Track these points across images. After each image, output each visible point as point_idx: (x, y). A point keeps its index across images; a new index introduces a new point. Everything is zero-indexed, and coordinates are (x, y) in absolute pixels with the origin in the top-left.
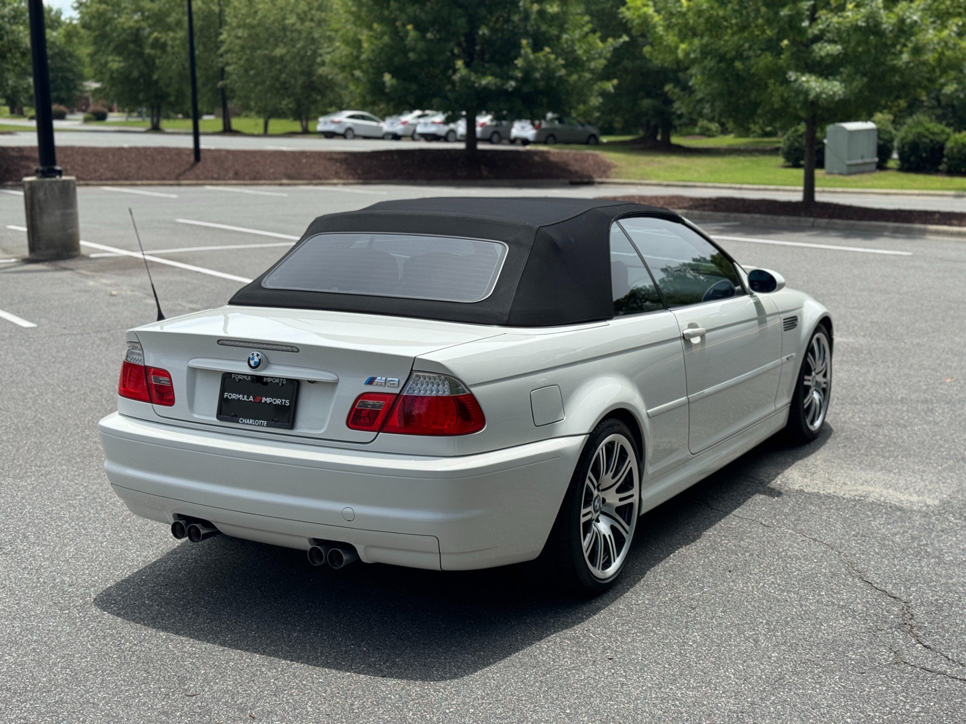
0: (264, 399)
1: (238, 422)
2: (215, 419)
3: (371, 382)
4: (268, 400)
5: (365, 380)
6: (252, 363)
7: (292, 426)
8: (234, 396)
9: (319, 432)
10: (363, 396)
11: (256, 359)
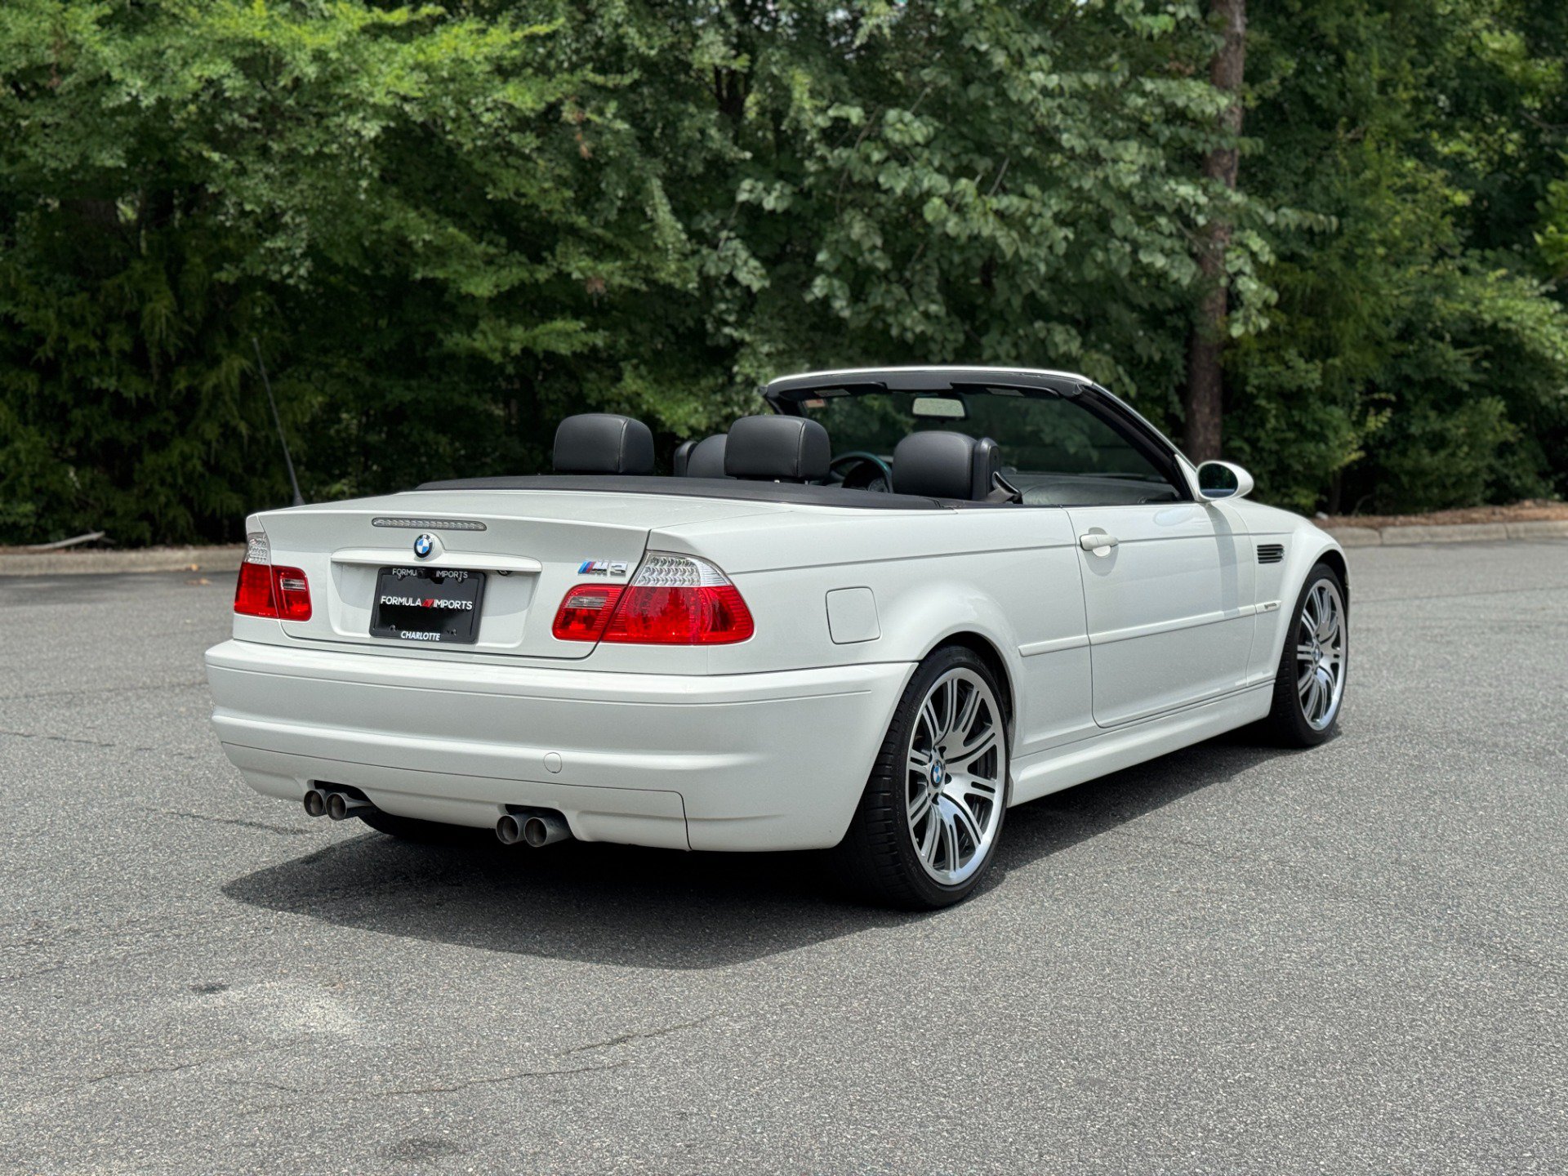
1: (399, 637)
4: (443, 603)
6: (420, 549)
7: (472, 639)
8: (395, 600)
9: (510, 647)
10: (578, 590)
11: (426, 543)
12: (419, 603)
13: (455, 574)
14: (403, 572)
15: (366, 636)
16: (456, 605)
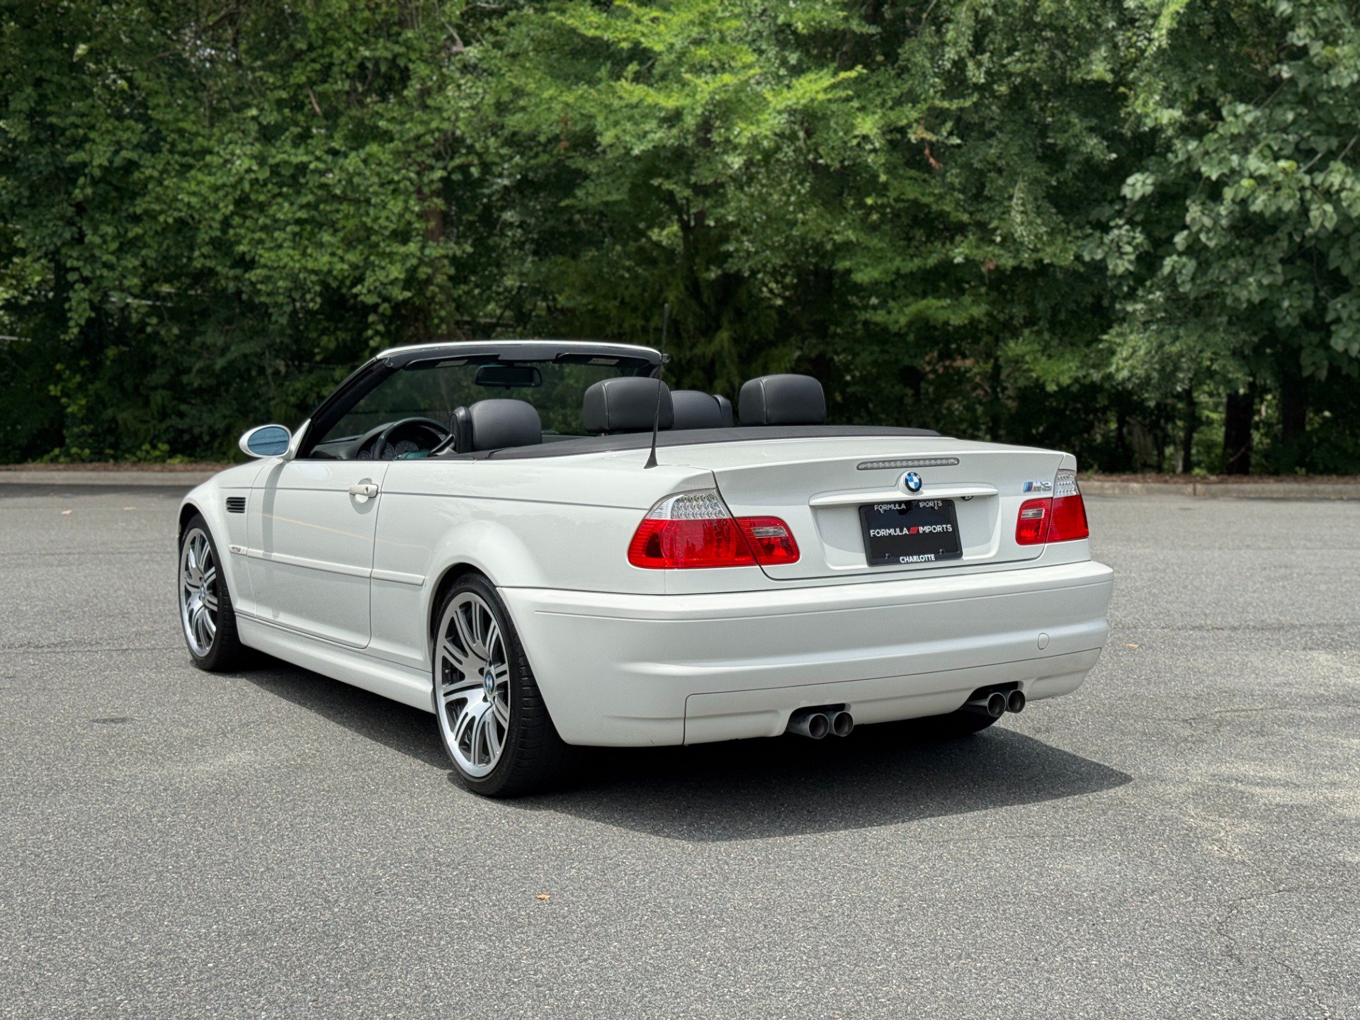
0: (921, 529)
1: (898, 562)
2: (866, 566)
3: (1029, 488)
4: (927, 529)
5: (1023, 487)
6: (912, 485)
7: (960, 555)
8: (883, 532)
9: (991, 555)
10: (1027, 505)
11: (916, 479)
12: (905, 531)
13: (931, 504)
14: (884, 507)
15: (863, 565)
16: (939, 528)
